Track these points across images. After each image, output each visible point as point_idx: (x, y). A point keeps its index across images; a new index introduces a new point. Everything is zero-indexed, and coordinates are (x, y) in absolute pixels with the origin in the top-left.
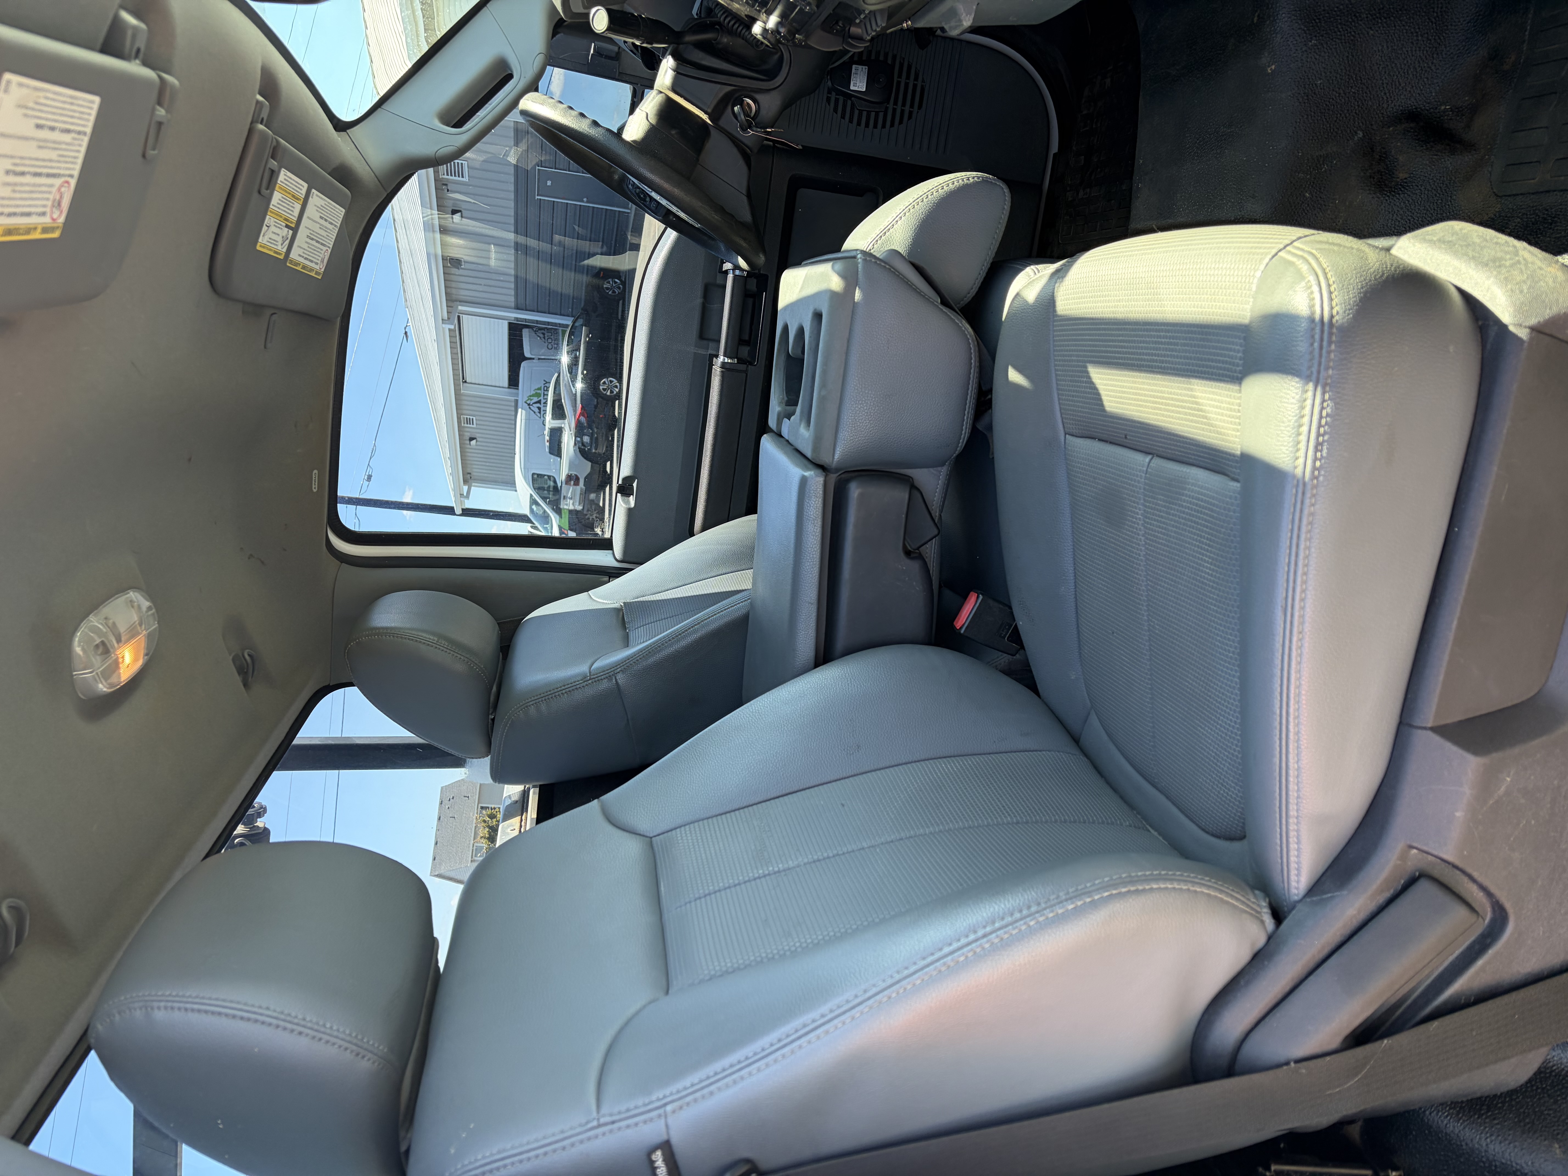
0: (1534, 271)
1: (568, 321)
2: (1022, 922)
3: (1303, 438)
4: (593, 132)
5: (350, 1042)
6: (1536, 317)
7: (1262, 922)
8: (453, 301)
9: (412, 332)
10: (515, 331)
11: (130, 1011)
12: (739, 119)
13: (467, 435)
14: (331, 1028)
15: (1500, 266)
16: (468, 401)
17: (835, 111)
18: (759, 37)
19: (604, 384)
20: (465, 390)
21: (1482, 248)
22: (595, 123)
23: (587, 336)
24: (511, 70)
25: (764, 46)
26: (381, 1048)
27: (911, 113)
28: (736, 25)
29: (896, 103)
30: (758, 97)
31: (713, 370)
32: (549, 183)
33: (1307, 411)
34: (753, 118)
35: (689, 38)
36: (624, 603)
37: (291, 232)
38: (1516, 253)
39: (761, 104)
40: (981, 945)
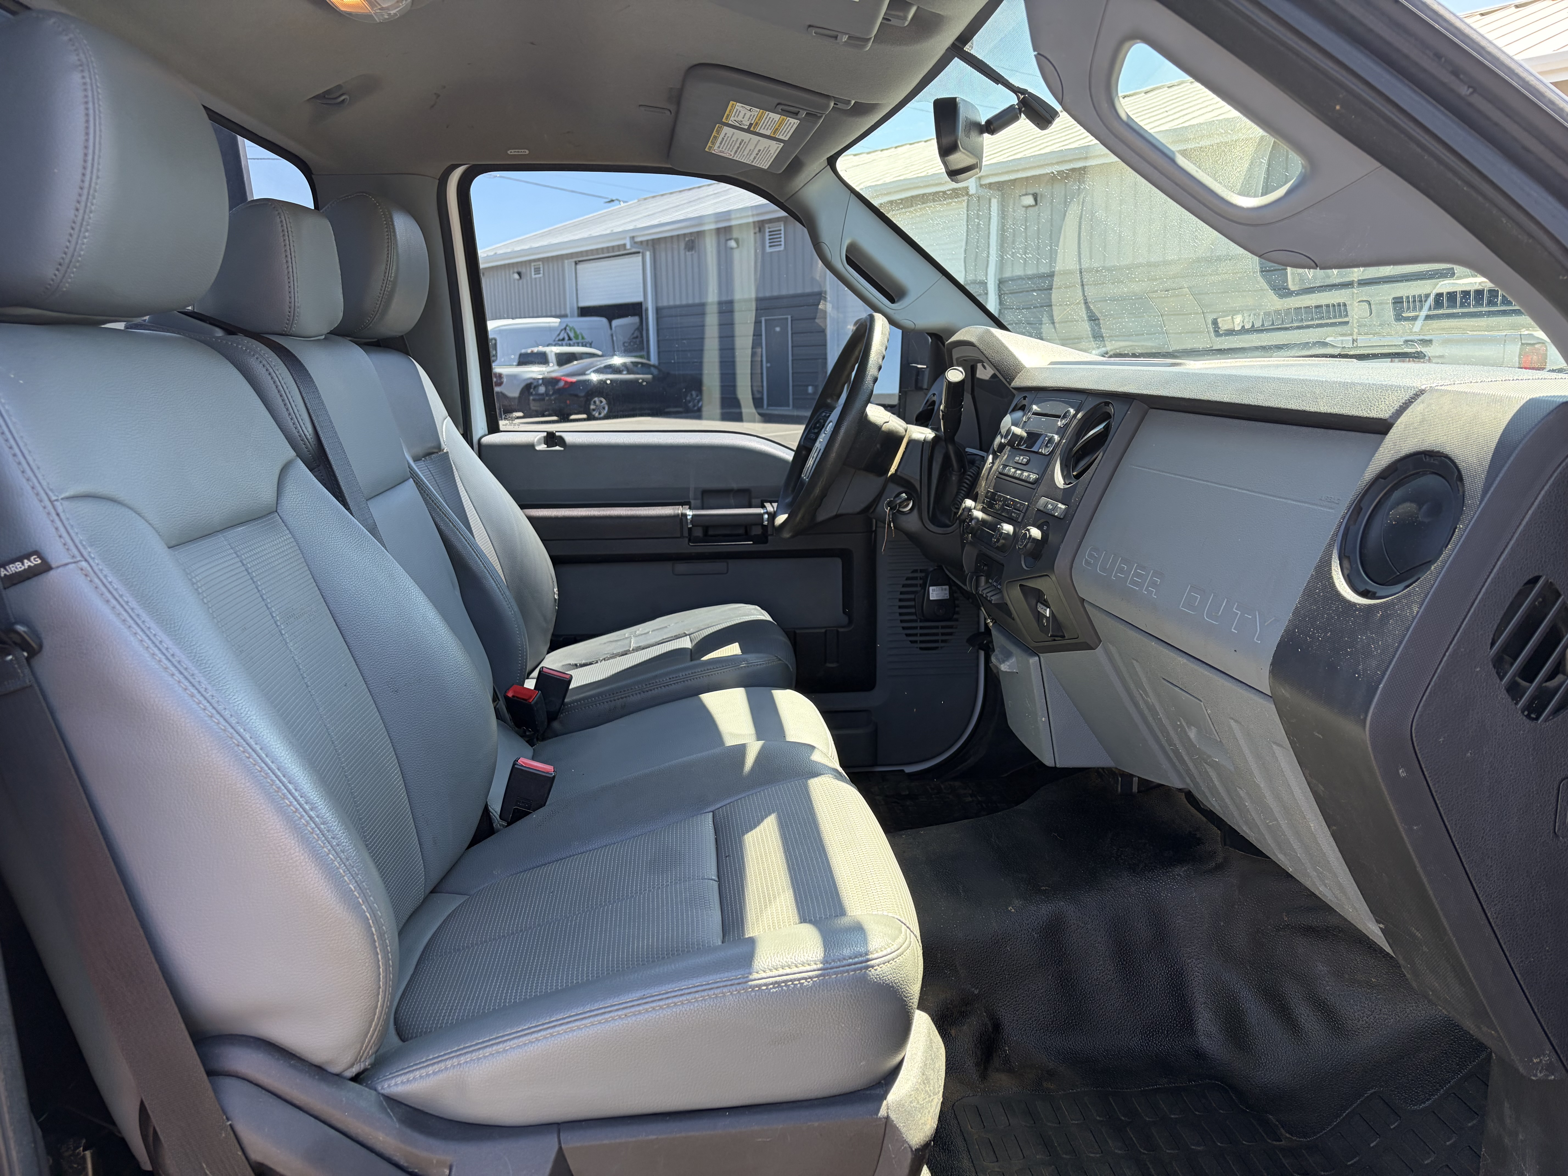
0: (927, 1108)
1: (654, 360)
2: (329, 847)
3: (781, 972)
4: (869, 379)
5: (73, 256)
6: (896, 1118)
7: (352, 1065)
8: (653, 246)
9: (615, 207)
10: (634, 309)
11: (75, 50)
12: (897, 499)
13: (523, 270)
14: (85, 237)
15: (924, 1083)
16: (558, 268)
17: (908, 579)
18: (963, 505)
19: (600, 402)
20: (568, 264)
21: (933, 1070)
22: (875, 380)
23: (643, 380)
24: (898, 301)
25: (955, 510)
26: (67, 285)
27: (916, 642)
28: (966, 485)
29: (921, 628)
30: (915, 511)
31: (677, 507)
32: (778, 329)
33: (802, 969)
34: (899, 511)
35: (951, 448)
36: (447, 453)
37: (746, 127)
38: (935, 1094)
39: (909, 515)
40: (302, 816)
